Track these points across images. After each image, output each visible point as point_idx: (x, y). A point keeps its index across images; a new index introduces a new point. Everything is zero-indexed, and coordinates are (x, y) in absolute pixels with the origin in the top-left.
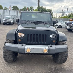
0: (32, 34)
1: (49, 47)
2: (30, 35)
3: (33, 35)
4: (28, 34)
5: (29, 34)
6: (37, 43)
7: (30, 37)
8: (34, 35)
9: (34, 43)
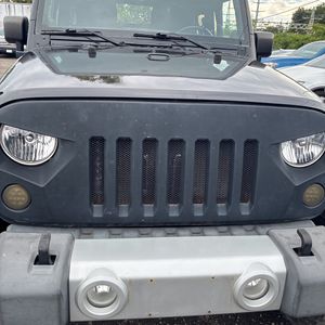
0: (128, 141)
1: (288, 260)
2: (110, 148)
3: (136, 150)
4: (97, 142)
5: (102, 140)
6: (174, 211)
7: (110, 161)
8: (150, 144)
9: (149, 212)
